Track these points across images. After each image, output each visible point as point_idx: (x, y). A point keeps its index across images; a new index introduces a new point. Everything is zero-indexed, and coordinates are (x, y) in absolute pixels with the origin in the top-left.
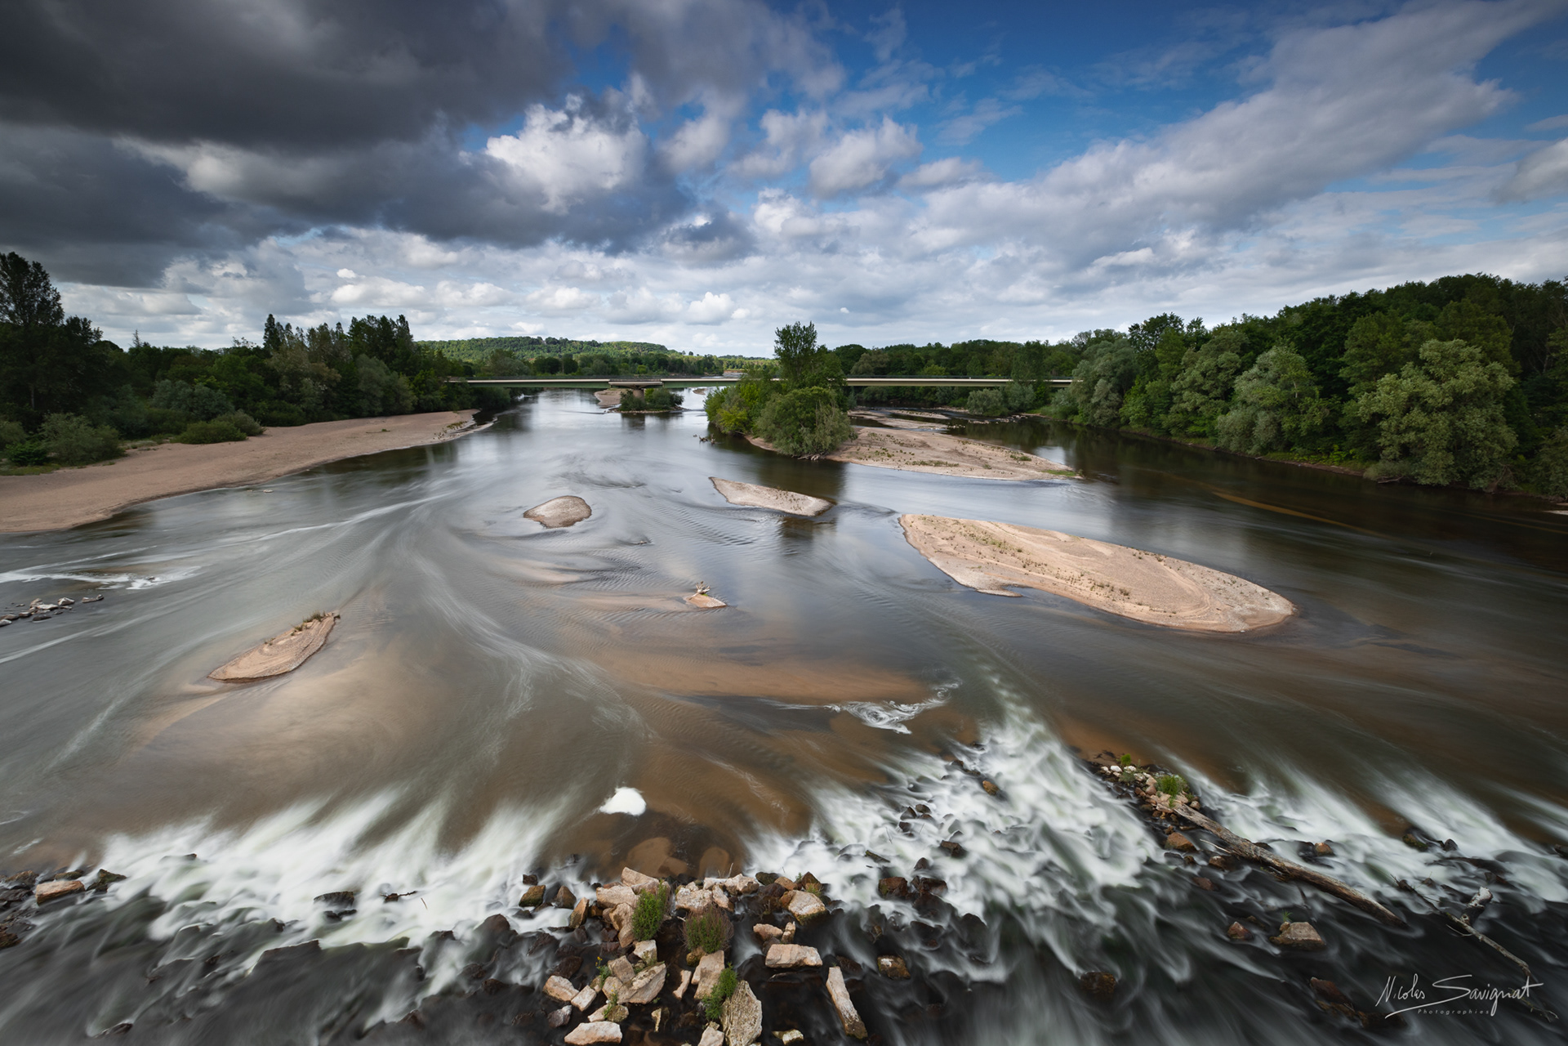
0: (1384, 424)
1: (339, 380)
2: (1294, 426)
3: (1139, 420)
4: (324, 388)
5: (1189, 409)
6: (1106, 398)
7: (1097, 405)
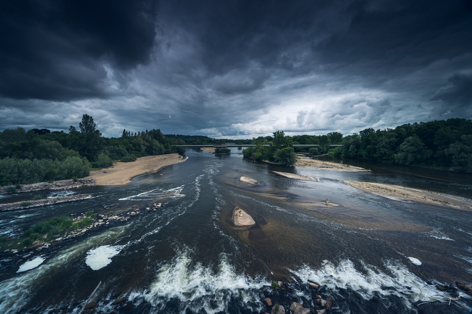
0: (454, 157)
1: (149, 146)
2: (421, 157)
3: (366, 156)
4: (146, 148)
5: (383, 153)
6: (353, 150)
7: (351, 152)
